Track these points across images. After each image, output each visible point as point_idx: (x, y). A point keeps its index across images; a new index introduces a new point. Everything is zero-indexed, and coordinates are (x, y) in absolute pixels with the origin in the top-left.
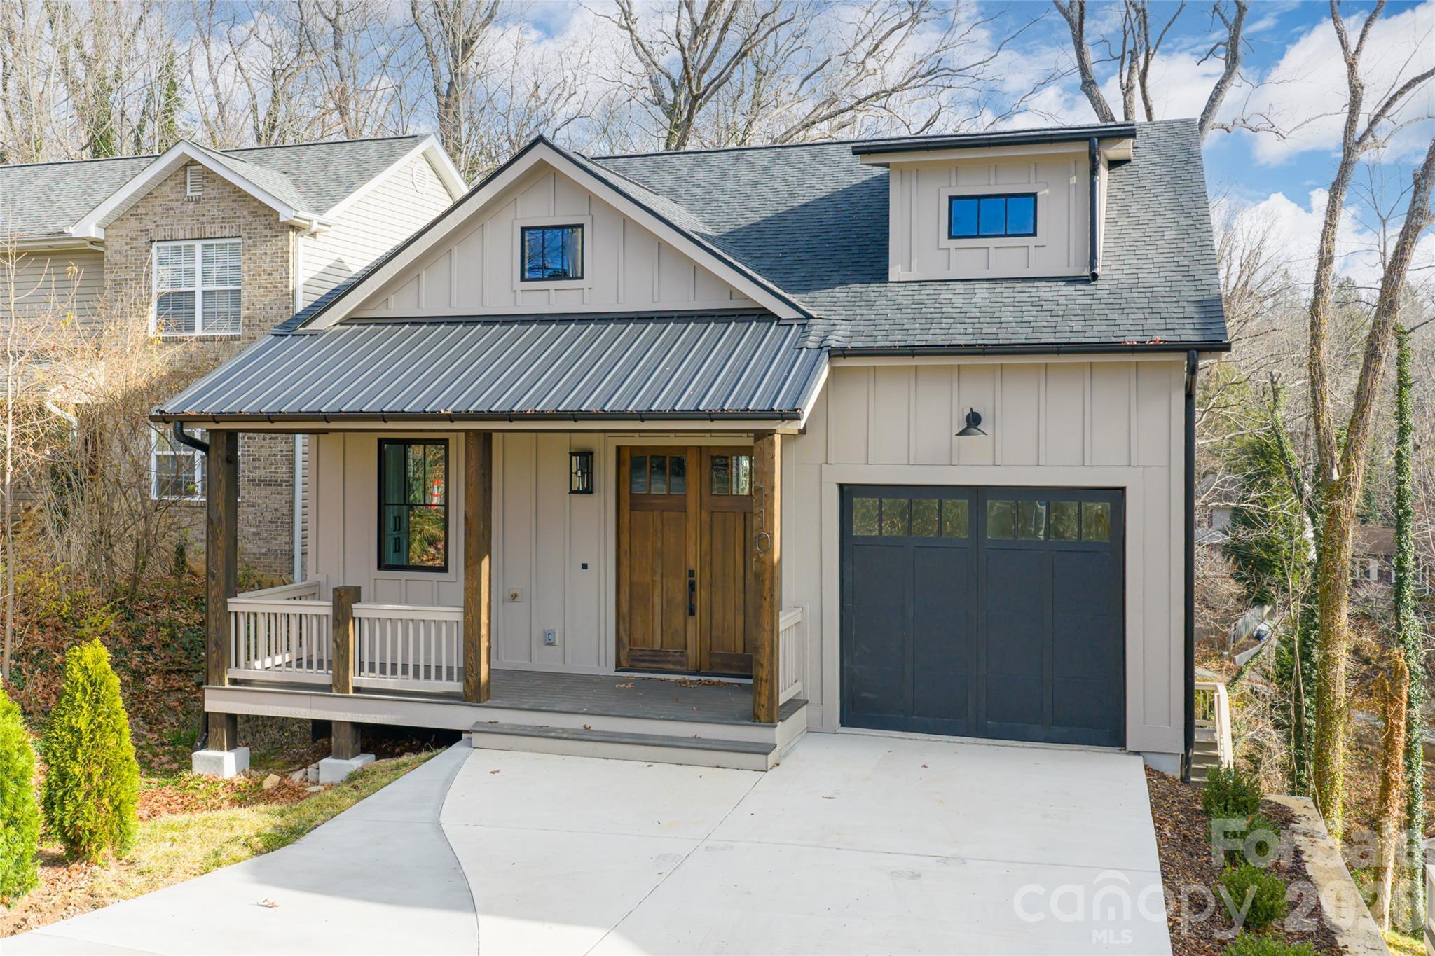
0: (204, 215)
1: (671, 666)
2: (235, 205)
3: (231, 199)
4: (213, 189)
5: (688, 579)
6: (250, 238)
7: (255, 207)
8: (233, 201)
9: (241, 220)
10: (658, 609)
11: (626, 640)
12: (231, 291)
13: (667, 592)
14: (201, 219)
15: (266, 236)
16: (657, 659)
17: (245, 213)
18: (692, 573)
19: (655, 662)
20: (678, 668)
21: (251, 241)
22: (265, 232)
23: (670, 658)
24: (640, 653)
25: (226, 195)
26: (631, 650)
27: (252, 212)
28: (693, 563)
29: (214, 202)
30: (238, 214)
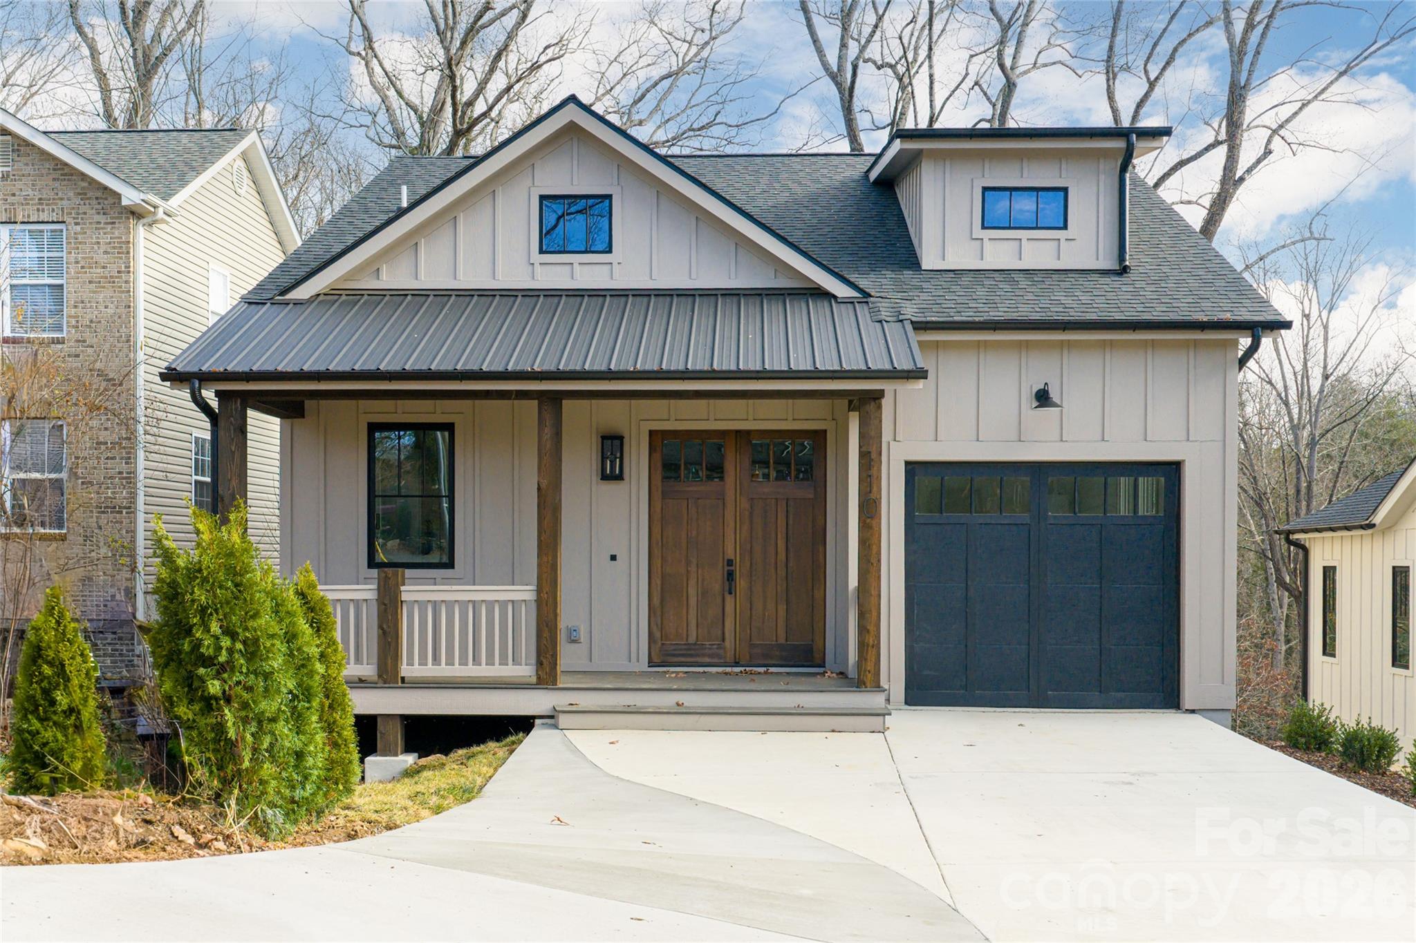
0: (14, 195)
1: (707, 660)
2: (57, 184)
3: (51, 177)
4: (27, 164)
5: (726, 568)
6: (77, 224)
7: (83, 188)
8: (54, 179)
9: (65, 202)
10: (693, 601)
11: (658, 635)
12: (49, 286)
13: (703, 580)
14: (10, 199)
15: (99, 223)
16: (692, 652)
17: (71, 194)
18: (730, 563)
19: (691, 656)
20: (716, 660)
21: (78, 228)
22: (97, 218)
23: (707, 651)
24: (673, 647)
25: (44, 172)
26: (663, 644)
27: (80, 194)
28: (730, 554)
29: (29, 180)
30: (60, 194)
